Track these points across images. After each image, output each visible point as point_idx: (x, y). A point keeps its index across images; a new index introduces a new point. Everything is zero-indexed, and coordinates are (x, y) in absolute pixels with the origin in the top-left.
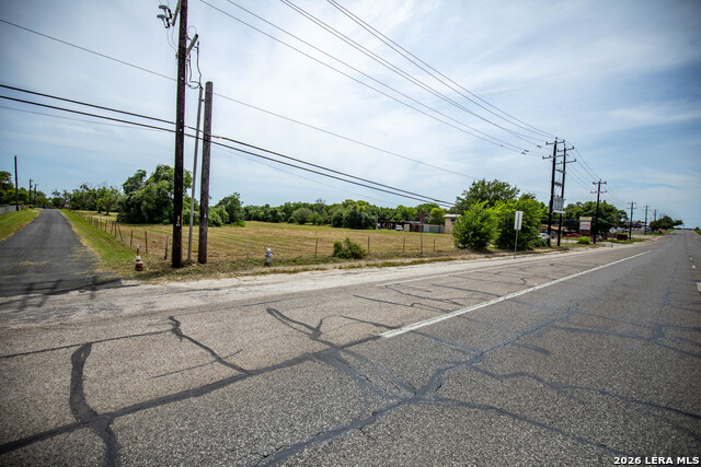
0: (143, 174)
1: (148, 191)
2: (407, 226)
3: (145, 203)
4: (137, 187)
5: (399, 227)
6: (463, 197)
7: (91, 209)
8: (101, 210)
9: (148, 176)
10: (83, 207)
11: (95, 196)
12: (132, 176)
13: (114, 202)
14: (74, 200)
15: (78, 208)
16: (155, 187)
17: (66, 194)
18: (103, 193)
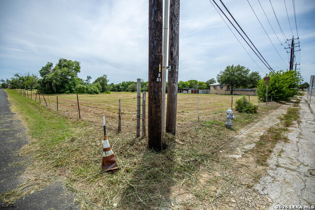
0: (51, 65)
1: (56, 74)
2: (190, 91)
3: (54, 81)
4: (48, 72)
5: (185, 92)
6: (221, 75)
7: (22, 88)
8: (27, 89)
9: (54, 66)
10: (18, 87)
11: (23, 80)
12: (44, 66)
13: (34, 83)
14: (12, 84)
15: (15, 88)
16: (59, 71)
17: (7, 81)
18: (28, 78)
